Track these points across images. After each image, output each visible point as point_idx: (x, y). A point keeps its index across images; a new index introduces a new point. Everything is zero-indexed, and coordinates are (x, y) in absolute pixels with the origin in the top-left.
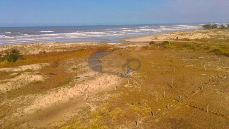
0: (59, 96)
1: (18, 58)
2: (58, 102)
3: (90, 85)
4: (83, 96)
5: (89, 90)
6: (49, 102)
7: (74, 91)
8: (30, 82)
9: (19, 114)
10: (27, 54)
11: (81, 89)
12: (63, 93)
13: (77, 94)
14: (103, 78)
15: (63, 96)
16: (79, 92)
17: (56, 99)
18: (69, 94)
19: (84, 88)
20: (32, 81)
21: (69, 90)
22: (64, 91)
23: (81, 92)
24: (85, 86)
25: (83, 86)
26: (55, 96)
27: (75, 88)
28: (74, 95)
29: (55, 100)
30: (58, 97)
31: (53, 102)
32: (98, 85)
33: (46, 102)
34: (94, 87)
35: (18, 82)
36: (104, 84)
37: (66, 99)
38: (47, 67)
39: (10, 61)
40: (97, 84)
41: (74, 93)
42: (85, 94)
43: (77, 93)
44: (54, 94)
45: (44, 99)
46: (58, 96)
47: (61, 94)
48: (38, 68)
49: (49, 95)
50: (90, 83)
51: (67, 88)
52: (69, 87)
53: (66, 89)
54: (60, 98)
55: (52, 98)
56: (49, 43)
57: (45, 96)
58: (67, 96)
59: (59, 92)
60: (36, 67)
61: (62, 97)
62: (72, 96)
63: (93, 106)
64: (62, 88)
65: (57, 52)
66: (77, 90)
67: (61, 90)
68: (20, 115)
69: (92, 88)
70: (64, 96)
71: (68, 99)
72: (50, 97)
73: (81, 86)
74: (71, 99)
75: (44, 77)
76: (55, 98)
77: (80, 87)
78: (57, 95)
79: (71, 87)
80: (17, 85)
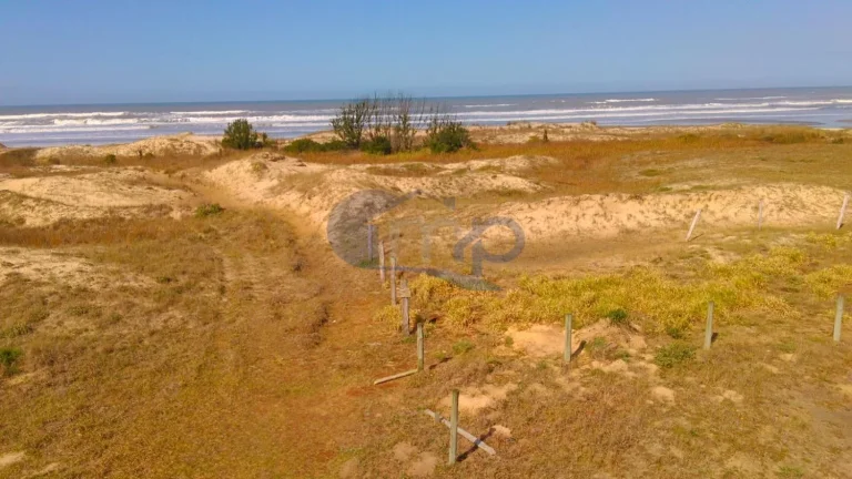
0: (584, 215)
1: (461, 146)
6: (543, 226)
7: (642, 212)
8: (488, 188)
9: (444, 239)
10: (492, 142)
11: (672, 212)
12: (597, 209)
13: (654, 223)
15: (597, 218)
16: (663, 216)
17: (571, 222)
18: (624, 218)
20: (494, 186)
21: (622, 206)
22: (601, 205)
24: (690, 203)
25: (681, 201)
26: (567, 213)
27: (646, 202)
28: (639, 223)
29: (568, 225)
30: (578, 218)
31: (558, 230)
33: (534, 223)
34: (730, 212)
36: (781, 210)
37: (609, 229)
39: (439, 151)
41: (641, 218)
42: (685, 226)
43: (653, 220)
44: (564, 207)
45: (529, 215)
46: (580, 214)
47: (591, 212)
48: (521, 165)
49: (548, 207)
50: (713, 197)
51: (615, 199)
52: (625, 196)
53: (611, 200)
54: (586, 223)
55: (555, 216)
57: (533, 206)
58: (612, 222)
59: (584, 204)
60: (519, 162)
61: (595, 222)
62: (631, 225)
63: (722, 254)
64: (597, 195)
65: (591, 141)
66: (656, 212)
67: (591, 204)
68: (445, 243)
70: (600, 220)
71: (617, 231)
72: (552, 214)
73: (671, 203)
74: (628, 232)
75: (538, 184)
76: (565, 219)
77: (667, 203)
78: (575, 211)
79: (631, 198)
80: (448, 188)
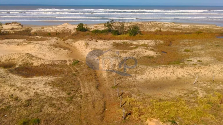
0: (168, 72)
1: (137, 33)
2: (165, 78)
3: (202, 71)
4: (191, 78)
5: (200, 75)
6: (157, 75)
7: (183, 72)
8: (144, 55)
9: (133, 79)
10: (145, 31)
11: (191, 72)
12: (171, 71)
13: (186, 76)
14: (220, 66)
15: (171, 74)
16: (188, 74)
17: (165, 74)
18: (178, 74)
19: (195, 72)
20: (145, 55)
21: (178, 70)
22: (173, 70)
23: (191, 75)
24: (196, 70)
25: (194, 69)
26: (164, 72)
27: (184, 69)
28: (182, 75)
29: (164, 75)
30: (166, 73)
31: (161, 77)
32: (211, 73)
33: (155, 75)
34: (206, 73)
35: (135, 54)
36: (220, 73)
37: (174, 77)
38: (161, 44)
39: (132, 35)
40: (210, 71)
41: (182, 74)
42: (194, 78)
43: (186, 75)
44: (163, 70)
45: (154, 72)
46: (167, 72)
47: (170, 72)
49: (159, 70)
50: (202, 68)
51: (176, 68)
52: (179, 67)
53: (175, 68)
54: (168, 75)
55: (161, 72)
56: (165, 23)
57: (155, 69)
58: (175, 75)
59: (169, 69)
60: (151, 43)
61: (171, 75)
62: (180, 76)
63: (202, 92)
64: (172, 67)
65: (172, 32)
66: (187, 72)
67: (171, 68)
69: (203, 74)
70: (172, 74)
71: (176, 78)
72: (160, 72)
73: (191, 69)
74: (179, 78)
75: (157, 54)
76: (163, 74)
77: (190, 69)
78: (166, 71)
79: (181, 68)
80: (134, 56)
